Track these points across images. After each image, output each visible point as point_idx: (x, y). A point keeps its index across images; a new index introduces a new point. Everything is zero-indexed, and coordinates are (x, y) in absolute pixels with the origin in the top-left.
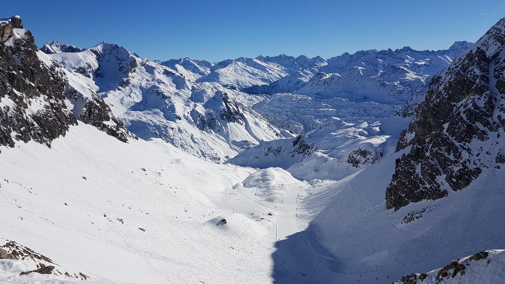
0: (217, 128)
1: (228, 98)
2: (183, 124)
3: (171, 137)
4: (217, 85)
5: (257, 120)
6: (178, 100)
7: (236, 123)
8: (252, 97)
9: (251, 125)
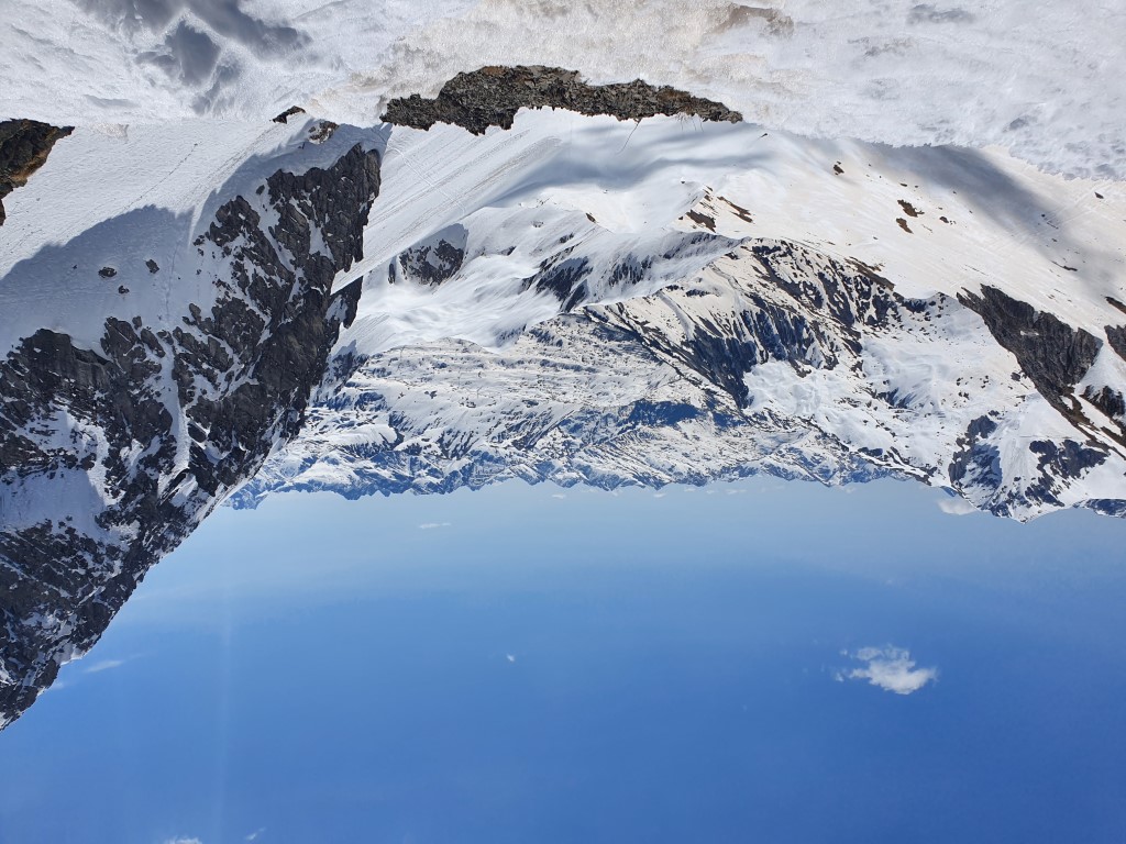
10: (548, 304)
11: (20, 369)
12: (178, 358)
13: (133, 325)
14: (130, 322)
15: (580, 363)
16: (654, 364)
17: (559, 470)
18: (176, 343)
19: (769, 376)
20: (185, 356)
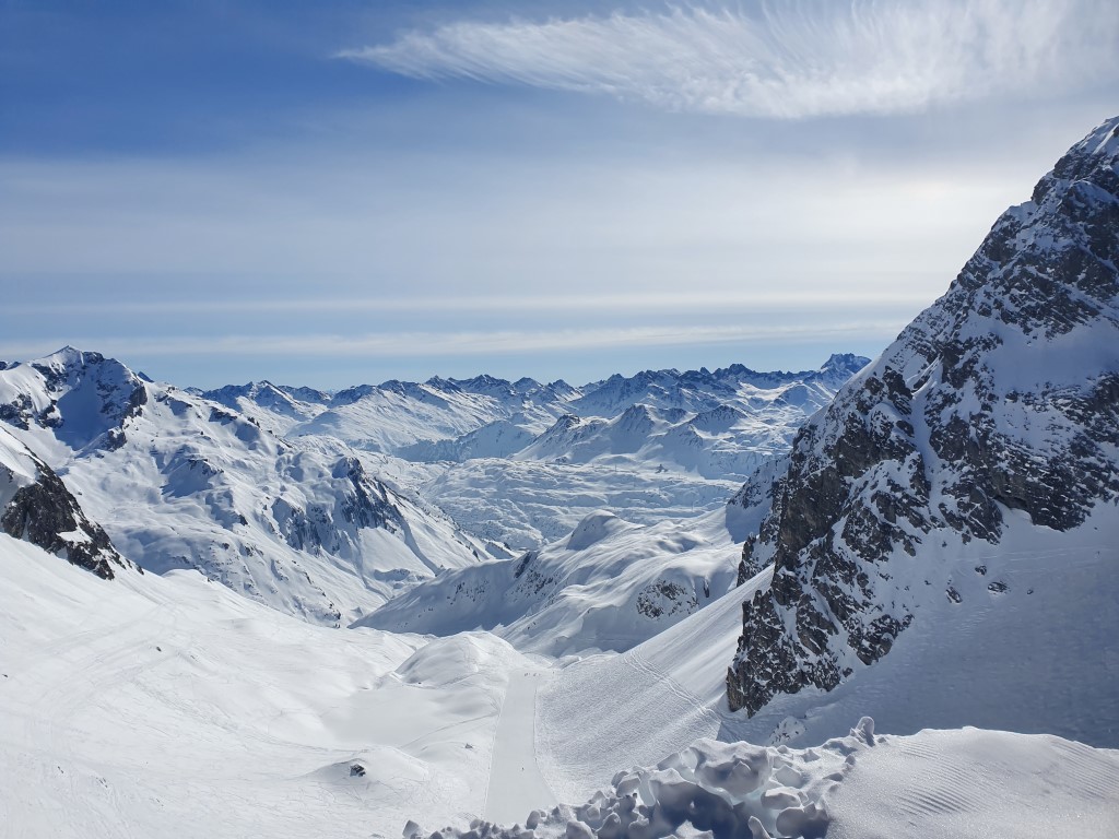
0: (334, 543)
1: (361, 470)
2: (251, 534)
3: (221, 567)
4: (334, 440)
5: (430, 521)
6: (241, 477)
7: (379, 528)
8: (418, 466)
9: (415, 530)
11: (1081, 490)
13: (971, 535)
14: (973, 538)
17: (533, 395)
18: (927, 518)
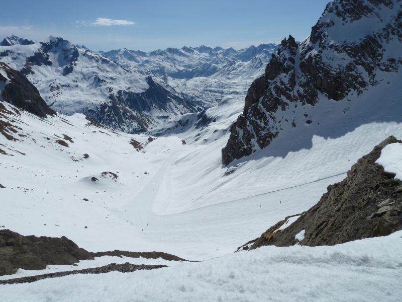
10: (209, 114)
11: (346, 85)
12: (293, 90)
13: (306, 102)
14: (306, 103)
15: (209, 93)
16: (184, 92)
17: (221, 53)
18: (292, 96)
19: (141, 88)
20: (290, 90)
